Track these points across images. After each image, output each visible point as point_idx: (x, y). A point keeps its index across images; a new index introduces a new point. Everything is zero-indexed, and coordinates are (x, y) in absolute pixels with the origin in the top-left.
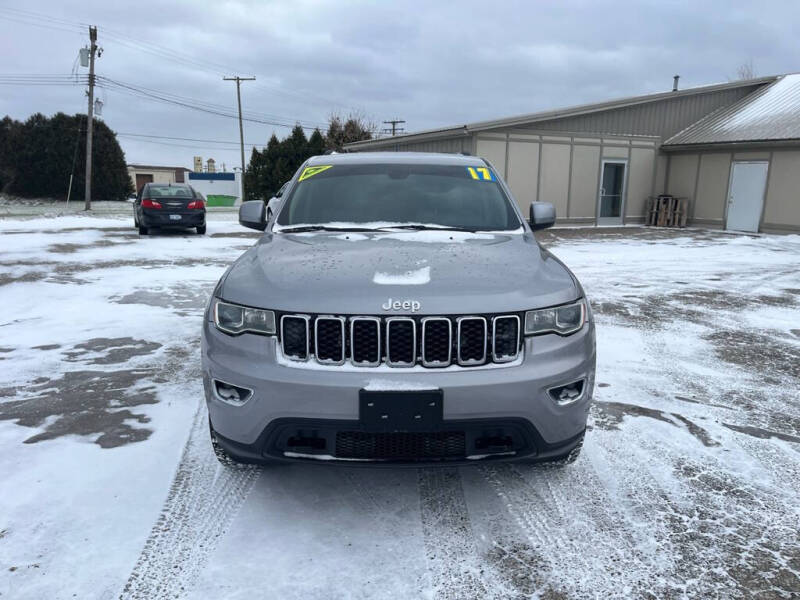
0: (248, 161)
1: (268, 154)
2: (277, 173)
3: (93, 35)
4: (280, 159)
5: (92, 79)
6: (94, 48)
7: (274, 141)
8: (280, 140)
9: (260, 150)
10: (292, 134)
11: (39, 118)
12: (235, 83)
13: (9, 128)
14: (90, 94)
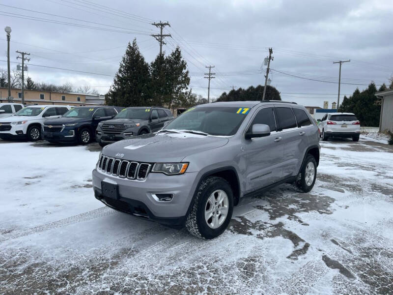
0: (341, 103)
1: (352, 99)
2: (356, 109)
3: (271, 51)
4: (359, 101)
5: (268, 70)
6: (270, 57)
7: (357, 92)
8: (361, 91)
9: (348, 97)
10: (368, 88)
11: (252, 88)
12: (339, 64)
13: (241, 92)
14: (266, 77)
